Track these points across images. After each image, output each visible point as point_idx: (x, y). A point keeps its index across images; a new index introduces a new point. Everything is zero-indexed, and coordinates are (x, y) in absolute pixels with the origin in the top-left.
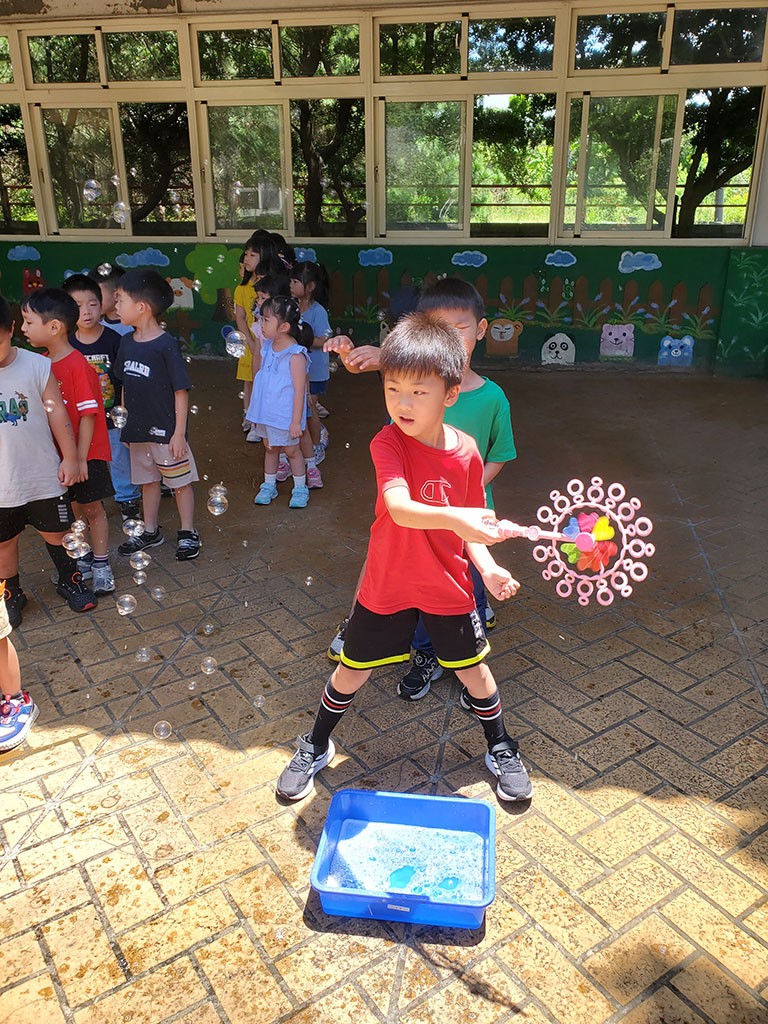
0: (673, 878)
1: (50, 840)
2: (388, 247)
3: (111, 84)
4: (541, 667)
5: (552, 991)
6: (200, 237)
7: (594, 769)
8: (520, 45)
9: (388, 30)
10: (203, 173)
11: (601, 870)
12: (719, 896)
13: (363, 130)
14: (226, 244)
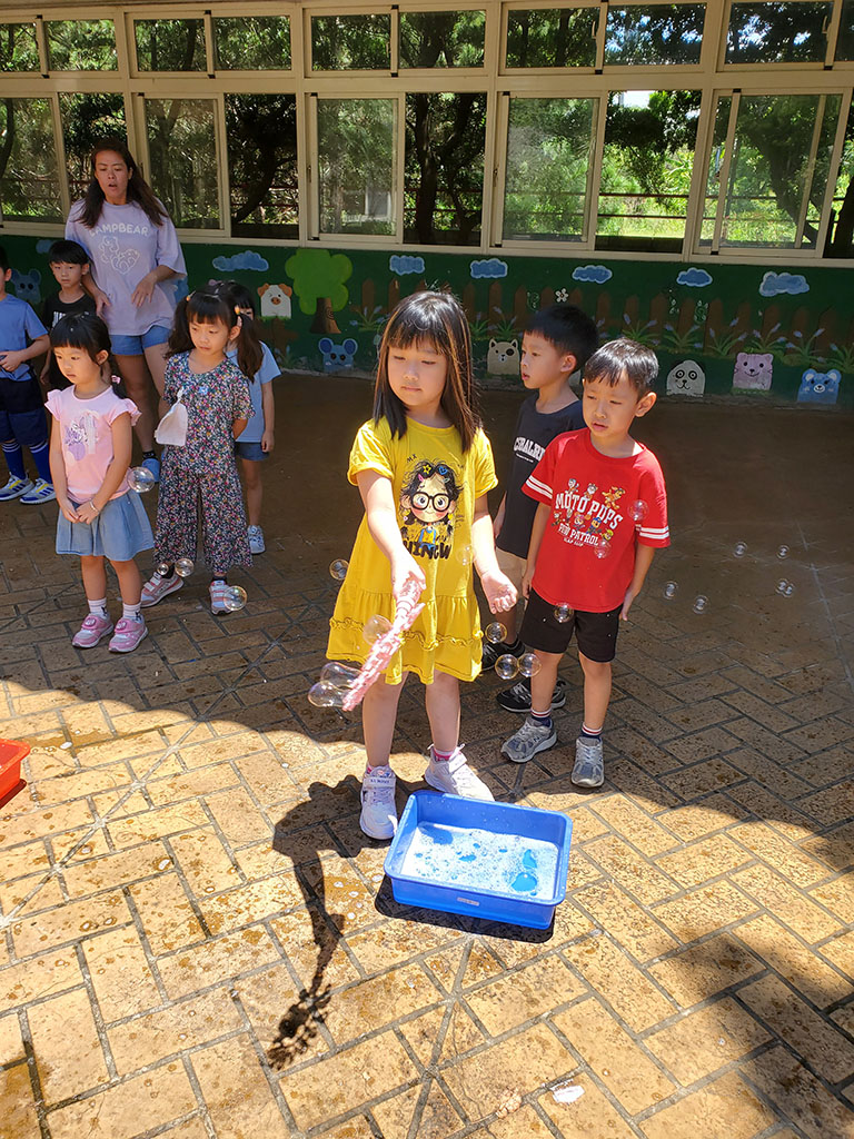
0: (750, 903)
1: (136, 814)
2: (502, 258)
3: (218, 74)
4: (635, 699)
5: (614, 989)
6: (303, 241)
7: (680, 798)
8: (666, 35)
9: (519, 17)
10: (309, 171)
11: (677, 890)
12: (797, 924)
13: (484, 129)
14: (329, 250)
